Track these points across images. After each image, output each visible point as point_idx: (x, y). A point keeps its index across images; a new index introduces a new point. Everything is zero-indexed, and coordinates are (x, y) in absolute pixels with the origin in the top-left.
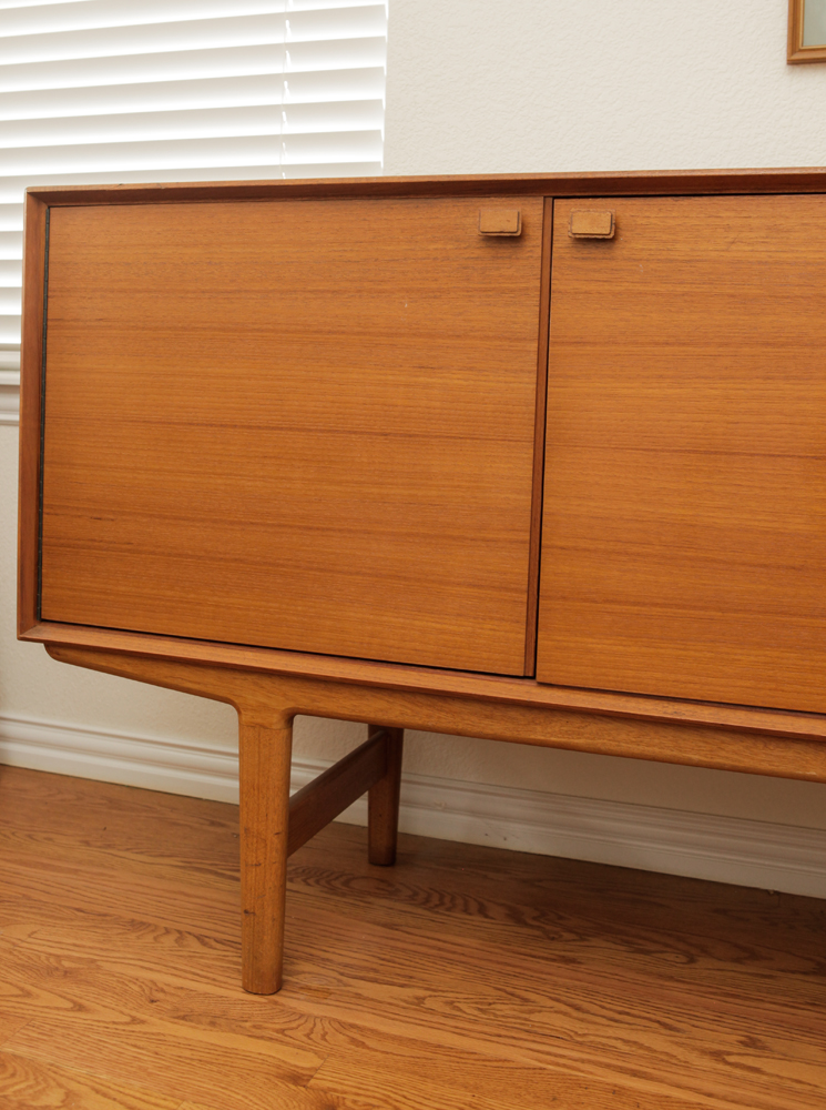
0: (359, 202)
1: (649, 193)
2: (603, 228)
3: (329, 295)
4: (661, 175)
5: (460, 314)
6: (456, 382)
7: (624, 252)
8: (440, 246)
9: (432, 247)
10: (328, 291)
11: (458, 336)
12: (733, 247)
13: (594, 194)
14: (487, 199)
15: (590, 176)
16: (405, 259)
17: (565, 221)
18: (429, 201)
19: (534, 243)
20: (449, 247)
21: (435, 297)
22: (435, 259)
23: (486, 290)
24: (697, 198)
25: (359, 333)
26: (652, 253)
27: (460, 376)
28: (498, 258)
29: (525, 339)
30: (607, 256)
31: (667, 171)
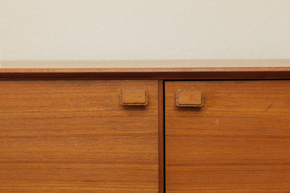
0: (42, 82)
1: (220, 79)
2: (196, 101)
3: (25, 139)
4: (230, 70)
5: (111, 149)
6: (110, 189)
7: (207, 112)
8: (96, 109)
9: (91, 109)
10: (24, 137)
11: (110, 162)
12: (270, 110)
13: (188, 79)
14: (124, 81)
15: (188, 71)
16: (74, 117)
17: (172, 95)
18: (87, 81)
19: (154, 107)
20: (101, 109)
21: (94, 139)
22: (93, 117)
23: (125, 135)
24: (248, 82)
25: (46, 162)
26: (224, 113)
27: (112, 186)
28: (133, 116)
29: (151, 163)
30: (198, 115)
31: (234, 68)
